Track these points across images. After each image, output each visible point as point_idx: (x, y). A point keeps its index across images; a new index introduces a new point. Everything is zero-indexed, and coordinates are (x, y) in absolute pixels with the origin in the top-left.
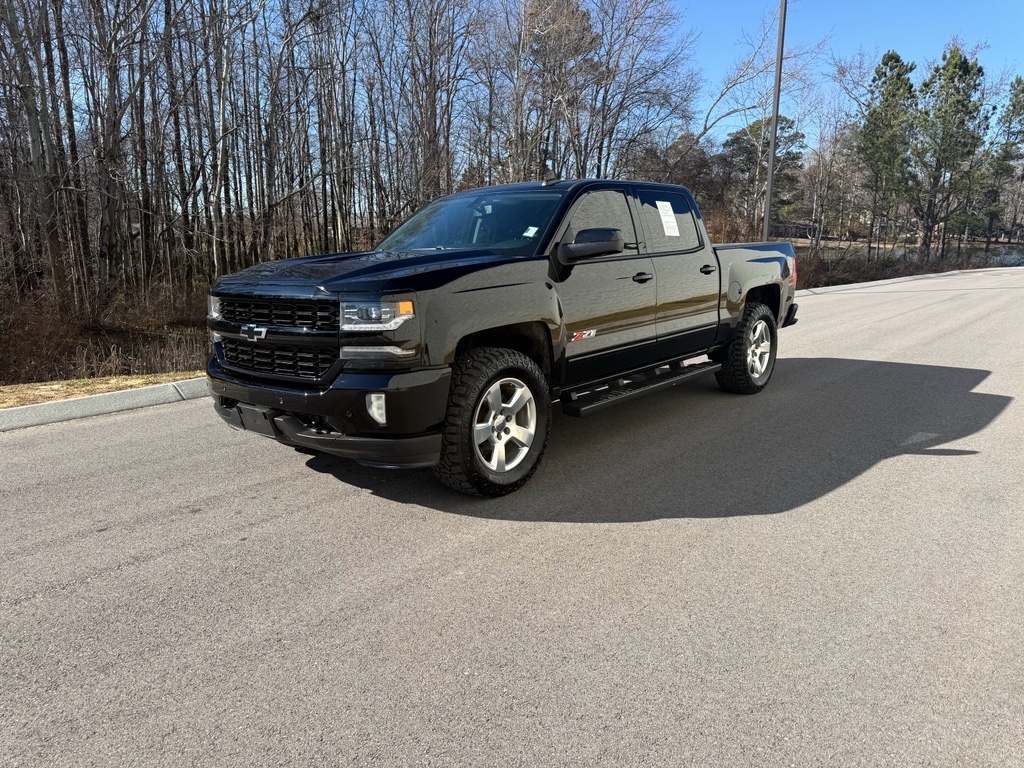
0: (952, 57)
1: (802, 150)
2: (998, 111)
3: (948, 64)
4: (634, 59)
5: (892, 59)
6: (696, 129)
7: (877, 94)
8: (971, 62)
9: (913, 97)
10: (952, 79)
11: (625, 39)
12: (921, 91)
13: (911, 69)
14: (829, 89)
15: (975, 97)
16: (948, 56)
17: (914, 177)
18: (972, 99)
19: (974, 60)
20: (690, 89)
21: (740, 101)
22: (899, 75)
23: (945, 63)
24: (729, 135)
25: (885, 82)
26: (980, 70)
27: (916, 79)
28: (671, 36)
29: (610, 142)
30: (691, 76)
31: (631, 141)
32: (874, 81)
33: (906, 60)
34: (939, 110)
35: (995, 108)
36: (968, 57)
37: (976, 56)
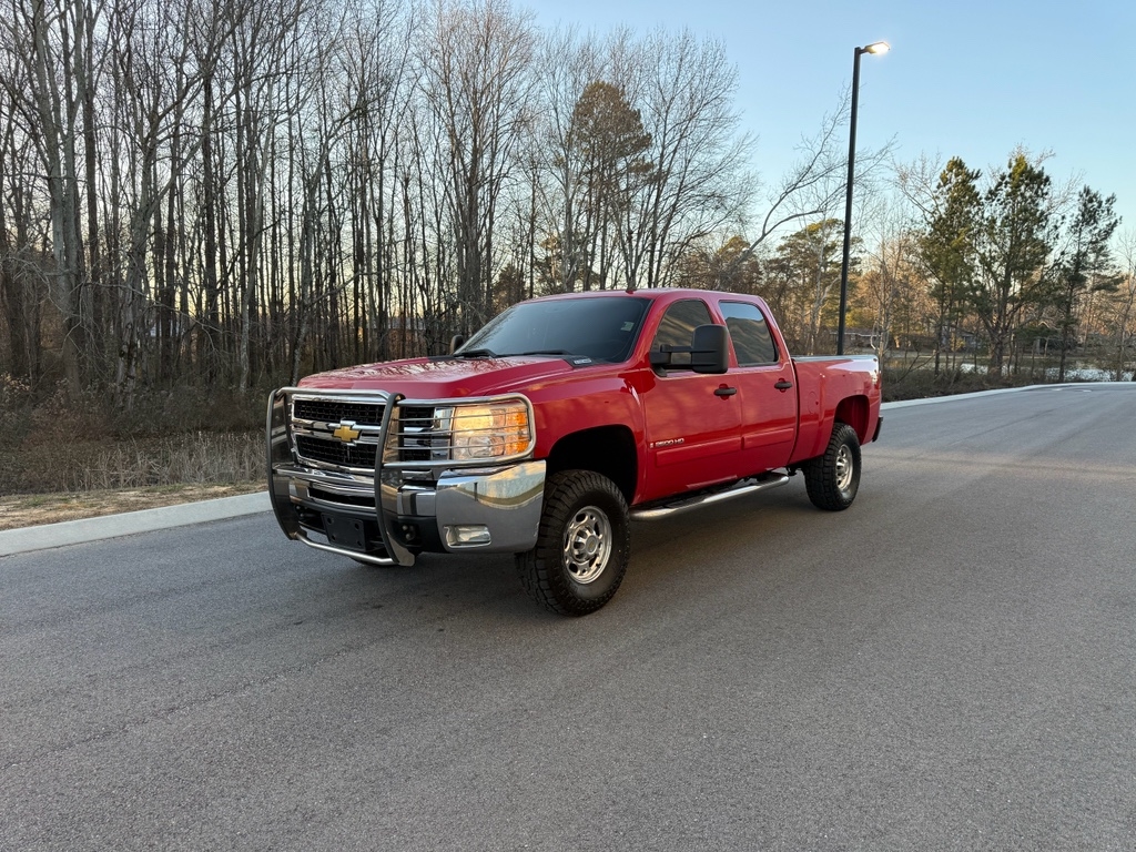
0: (1018, 165)
1: (860, 255)
2: (1067, 220)
3: (1014, 172)
4: (688, 161)
5: (957, 165)
7: (942, 201)
8: (1036, 171)
9: (979, 204)
10: (1019, 187)
11: (679, 141)
12: (987, 198)
13: (977, 177)
14: (891, 194)
15: (1043, 206)
16: (1014, 164)
17: (982, 287)
18: (1040, 208)
19: (1040, 169)
20: (747, 190)
21: (799, 205)
22: (964, 182)
23: (1011, 171)
25: (950, 189)
26: (1047, 179)
27: (982, 186)
28: (726, 138)
29: (662, 246)
30: (748, 180)
31: (683, 245)
32: (939, 187)
34: (1007, 218)
35: (1063, 218)
36: (1034, 166)
37: (1042, 165)
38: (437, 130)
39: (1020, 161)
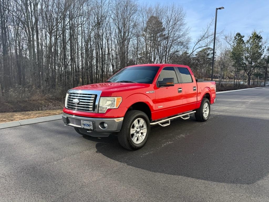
0: (254, 34)
3: (253, 36)
4: (174, 34)
5: (239, 35)
7: (235, 43)
8: (259, 35)
9: (244, 44)
10: (254, 40)
12: (247, 43)
13: (243, 37)
14: (223, 42)
16: (253, 34)
17: (245, 64)
18: (260, 45)
20: (188, 41)
21: (201, 44)
22: (241, 38)
24: (197, 52)
25: (237, 40)
26: (262, 38)
27: (245, 39)
28: (183, 28)
29: (168, 54)
30: (189, 38)
31: (173, 54)
32: (234, 40)
33: (242, 35)
34: (252, 47)
35: (265, 47)
36: (258, 34)
38: (115, 28)
39: (255, 33)
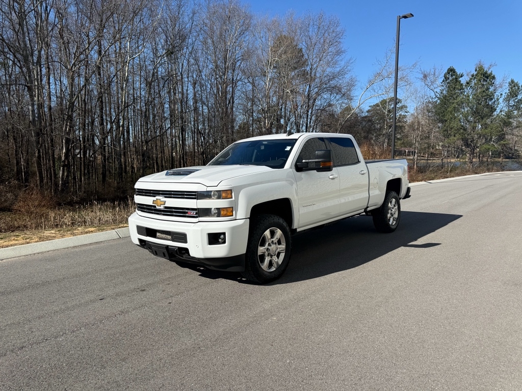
1: (406, 114)
2: (503, 96)
3: (478, 73)
4: (323, 71)
5: (451, 71)
6: (355, 105)
9: (462, 89)
10: (480, 80)
11: (319, 62)
12: (466, 86)
13: (462, 76)
14: (419, 84)
15: (492, 89)
18: (490, 90)
19: (490, 72)
20: (351, 85)
22: (456, 78)
23: (476, 72)
24: (370, 106)
25: (449, 82)
26: (494, 76)
27: (463, 80)
28: (341, 60)
29: (312, 111)
30: (352, 80)
31: (322, 110)
32: (443, 81)
33: (458, 72)
34: (475, 95)
35: (501, 95)
36: (487, 70)
37: (490, 70)
39: (481, 68)
